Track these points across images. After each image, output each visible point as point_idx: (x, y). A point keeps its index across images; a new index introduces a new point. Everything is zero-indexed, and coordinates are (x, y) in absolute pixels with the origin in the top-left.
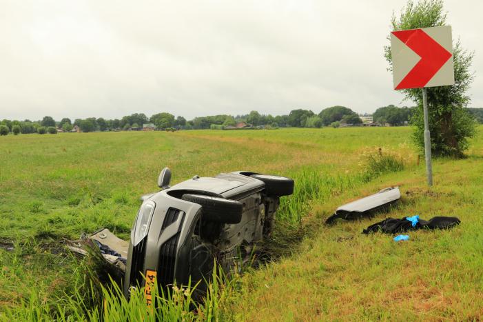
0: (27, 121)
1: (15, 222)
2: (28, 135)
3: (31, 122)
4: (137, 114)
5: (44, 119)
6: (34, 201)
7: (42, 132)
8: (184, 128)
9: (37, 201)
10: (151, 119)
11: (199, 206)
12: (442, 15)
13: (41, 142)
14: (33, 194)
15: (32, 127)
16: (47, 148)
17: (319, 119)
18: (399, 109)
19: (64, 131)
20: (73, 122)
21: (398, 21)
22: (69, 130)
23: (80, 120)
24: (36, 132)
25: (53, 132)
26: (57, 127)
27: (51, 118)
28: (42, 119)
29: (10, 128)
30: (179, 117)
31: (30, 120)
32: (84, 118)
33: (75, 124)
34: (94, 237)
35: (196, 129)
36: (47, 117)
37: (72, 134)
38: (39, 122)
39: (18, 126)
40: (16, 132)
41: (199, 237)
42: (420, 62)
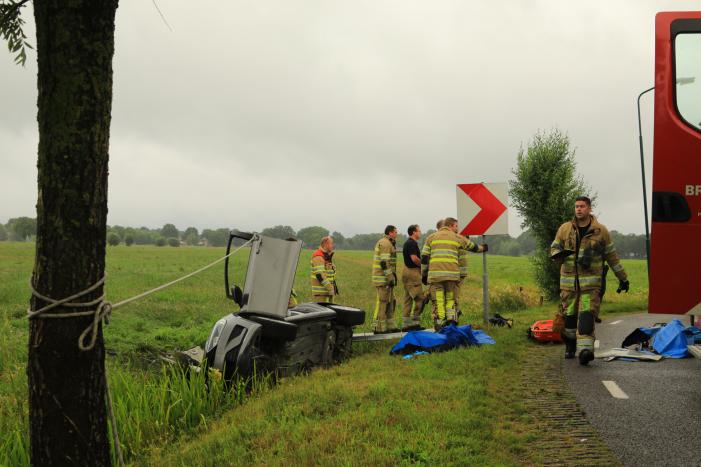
0: (143, 228)
1: (119, 337)
2: (143, 246)
3: (148, 230)
4: (281, 227)
5: (165, 227)
6: (138, 320)
7: (161, 244)
8: (341, 248)
9: (142, 320)
10: (299, 233)
11: (259, 325)
12: (570, 149)
13: (157, 258)
14: (139, 314)
15: (149, 238)
16: (163, 265)
17: (516, 244)
18: (624, 237)
19: (189, 244)
20: (200, 233)
21: (525, 154)
22: (195, 242)
23: (209, 231)
24: (153, 243)
25: (175, 244)
26: (180, 239)
27: (174, 227)
28: (162, 227)
29: (122, 237)
30: (335, 233)
31: (148, 227)
32: (214, 228)
33: (203, 236)
34: (186, 352)
35: (356, 249)
36: (168, 225)
37: (199, 248)
38: (158, 230)
39: (132, 234)
40: (129, 242)
41: (258, 350)
42: (479, 214)
